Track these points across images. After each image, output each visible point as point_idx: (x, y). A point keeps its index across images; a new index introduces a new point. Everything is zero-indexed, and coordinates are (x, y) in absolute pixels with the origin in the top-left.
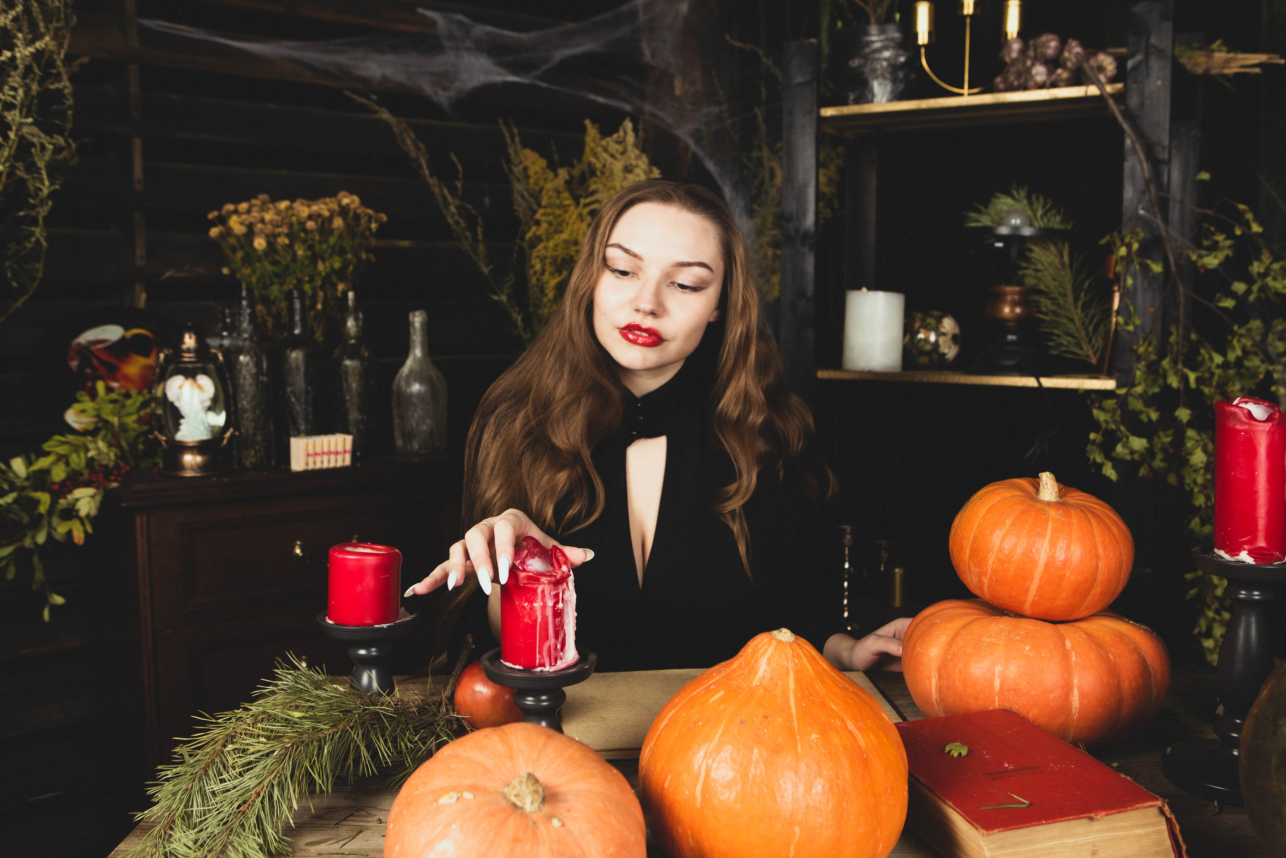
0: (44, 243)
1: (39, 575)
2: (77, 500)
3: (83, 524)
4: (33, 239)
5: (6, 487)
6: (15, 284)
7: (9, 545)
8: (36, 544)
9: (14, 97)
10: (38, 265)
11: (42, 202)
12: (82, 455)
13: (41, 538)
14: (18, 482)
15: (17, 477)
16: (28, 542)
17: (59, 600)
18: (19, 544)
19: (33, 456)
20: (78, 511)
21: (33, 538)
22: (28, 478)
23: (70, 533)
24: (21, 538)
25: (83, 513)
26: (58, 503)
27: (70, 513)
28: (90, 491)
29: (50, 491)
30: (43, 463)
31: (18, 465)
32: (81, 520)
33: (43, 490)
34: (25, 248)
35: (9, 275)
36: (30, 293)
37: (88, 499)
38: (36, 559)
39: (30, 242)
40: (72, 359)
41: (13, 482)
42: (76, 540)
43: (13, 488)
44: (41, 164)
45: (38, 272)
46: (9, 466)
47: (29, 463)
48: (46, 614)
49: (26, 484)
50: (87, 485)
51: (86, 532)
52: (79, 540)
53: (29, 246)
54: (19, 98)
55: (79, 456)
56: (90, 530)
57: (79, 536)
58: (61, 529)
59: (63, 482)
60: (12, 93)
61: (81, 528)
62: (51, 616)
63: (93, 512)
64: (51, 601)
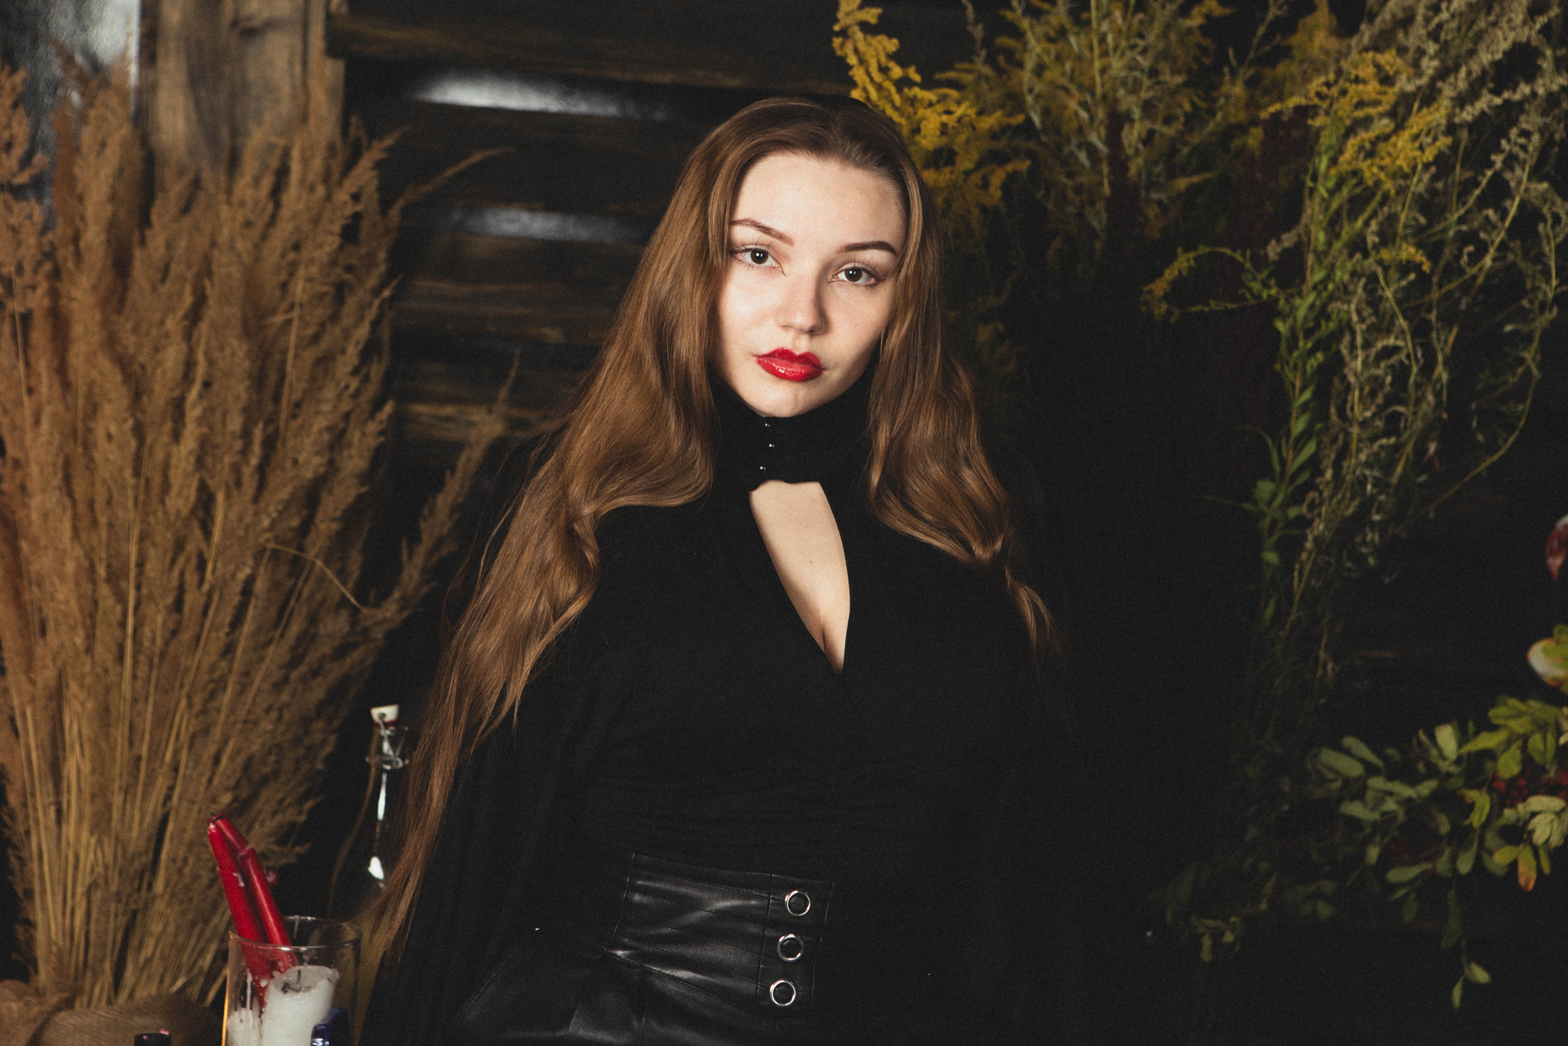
0: (1535, 372)
1: (1454, 925)
2: (1534, 814)
3: (1537, 856)
4: (1520, 370)
5: (1421, 767)
6: (1480, 438)
7: (1414, 863)
8: (1455, 871)
9: (1524, 148)
10: (1521, 407)
11: (1543, 307)
12: (1550, 739)
13: (1465, 866)
14: (1444, 766)
15: (1442, 756)
16: (1442, 865)
17: (1481, 975)
18: (1429, 866)
19: (1471, 728)
20: (1531, 833)
21: (1454, 859)
22: (1458, 761)
23: (1514, 865)
24: (1432, 858)
25: (1539, 837)
26: (1501, 814)
27: (1518, 834)
28: (1557, 803)
29: (1491, 791)
30: (1487, 741)
31: (1446, 737)
32: (1535, 850)
33: (1478, 787)
34: (1506, 383)
35: (1474, 424)
36: (1501, 452)
37: (1551, 817)
38: (1451, 894)
39: (1514, 375)
40: (1554, 553)
41: (1436, 766)
42: (1522, 881)
43: (1432, 771)
44: (1549, 249)
45: (1519, 419)
46: (1432, 738)
47: (1463, 739)
48: (1457, 993)
49: (1454, 769)
50: (1551, 790)
51: (1539, 869)
52: (1527, 882)
53: (1512, 380)
54: (1531, 149)
55: (1545, 739)
56: (1546, 868)
57: (1527, 875)
58: (1501, 858)
59: (1512, 781)
60: (1522, 141)
61: (1534, 863)
62: (1463, 999)
63: (1556, 840)
64: (1467, 971)
